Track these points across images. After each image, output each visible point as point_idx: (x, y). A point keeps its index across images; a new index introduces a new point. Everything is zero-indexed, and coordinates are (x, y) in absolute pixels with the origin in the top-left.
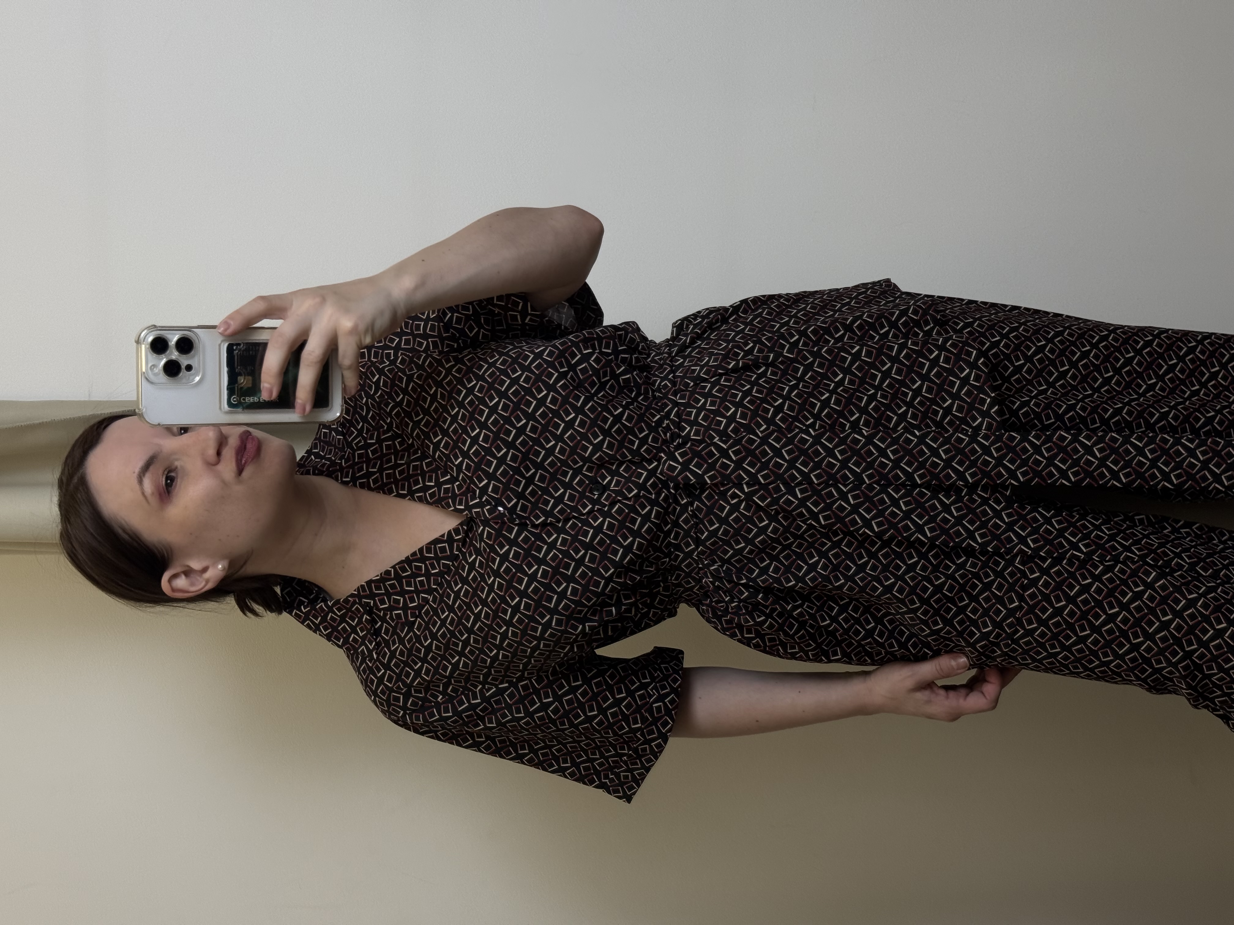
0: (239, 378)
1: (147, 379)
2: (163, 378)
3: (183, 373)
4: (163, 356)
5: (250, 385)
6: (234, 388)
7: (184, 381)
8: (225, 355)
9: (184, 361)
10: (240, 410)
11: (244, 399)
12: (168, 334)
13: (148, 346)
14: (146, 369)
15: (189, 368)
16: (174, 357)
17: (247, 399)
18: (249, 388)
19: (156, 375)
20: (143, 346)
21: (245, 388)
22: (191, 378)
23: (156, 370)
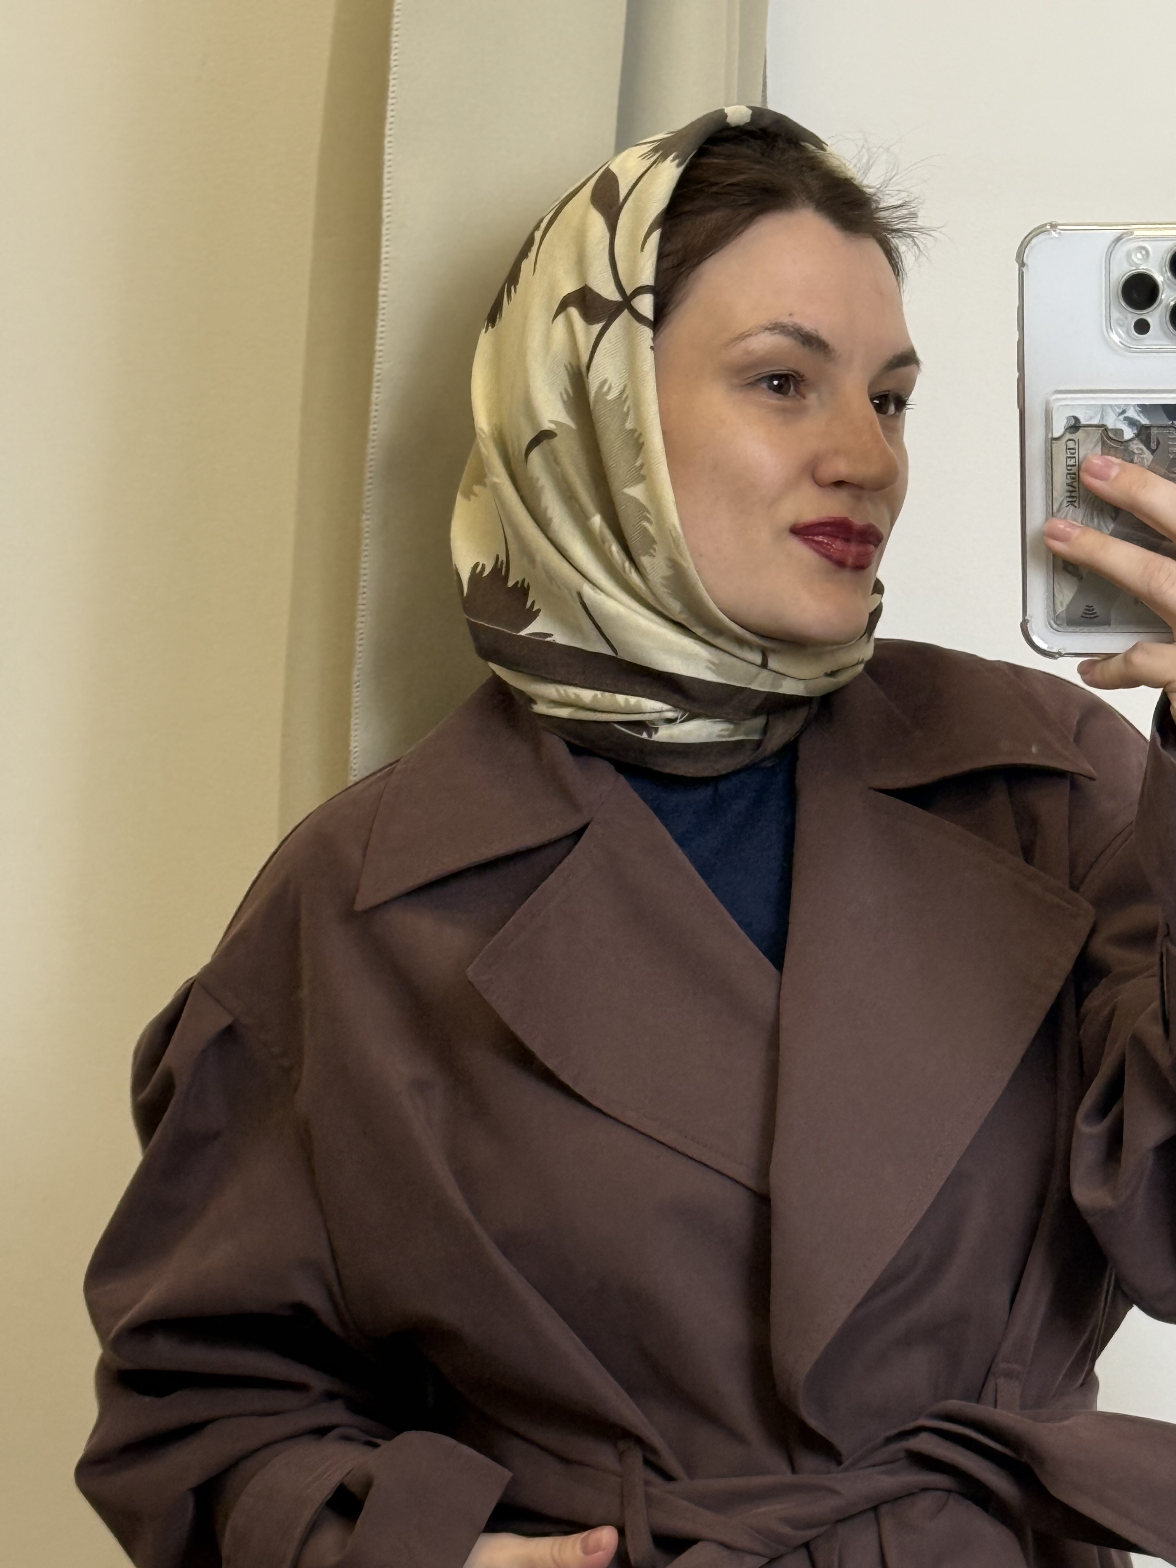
1: (1120, 239)
2: (1122, 271)
3: (1133, 316)
4: (1169, 274)
7: (1115, 315)
9: (1157, 315)
14: (1138, 238)
15: (1142, 327)
16: (1163, 294)
19: (1129, 255)
22: (1121, 331)
23: (1137, 257)
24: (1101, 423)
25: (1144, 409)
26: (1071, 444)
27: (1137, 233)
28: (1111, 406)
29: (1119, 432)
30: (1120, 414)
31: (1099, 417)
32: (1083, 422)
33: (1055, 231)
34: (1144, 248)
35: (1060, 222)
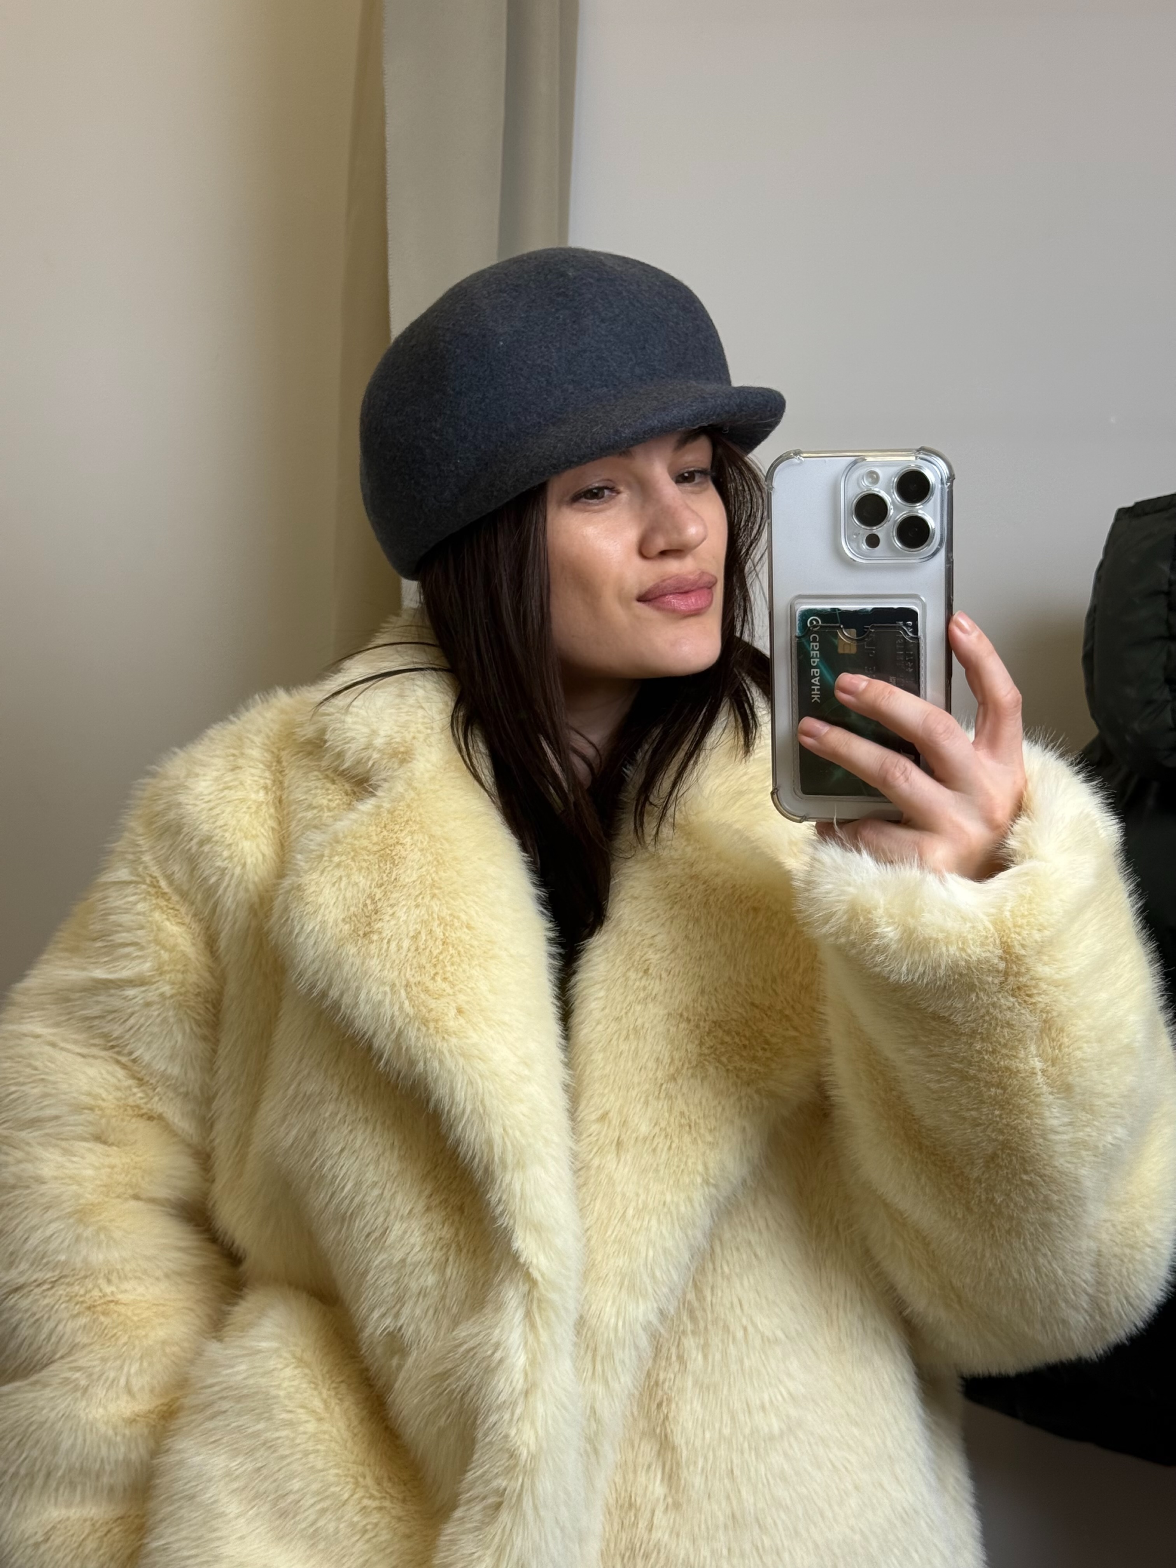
0: (854, 631)
1: (855, 463)
2: (855, 492)
3: (865, 531)
4: (896, 496)
5: (840, 651)
6: (837, 623)
7: (850, 533)
8: (896, 606)
9: (886, 531)
10: (797, 632)
11: (814, 640)
12: (935, 503)
13: (913, 466)
14: (869, 464)
15: (873, 541)
16: (891, 512)
17: (815, 645)
18: (835, 647)
20: (913, 458)
21: (836, 641)
22: (854, 545)
27: (869, 459)
33: (798, 458)
34: (874, 473)
35: (802, 450)
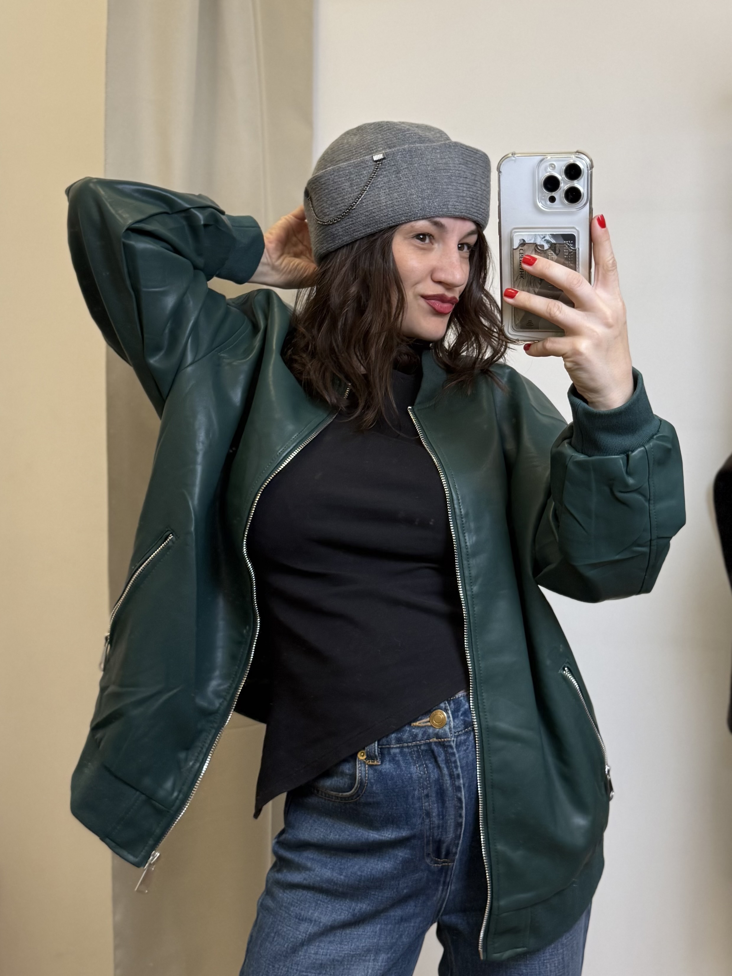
1: (543, 159)
2: (543, 175)
3: (549, 194)
4: (564, 176)
7: (540, 195)
8: (566, 233)
9: (559, 194)
12: (584, 180)
13: (572, 161)
14: (550, 160)
15: (552, 199)
16: (562, 185)
19: (546, 169)
20: (572, 157)
22: (543, 202)
23: (550, 169)
24: (534, 242)
25: (554, 236)
26: (521, 251)
27: (550, 157)
28: (539, 235)
29: (542, 246)
30: (542, 238)
31: (533, 239)
32: (527, 242)
33: (514, 157)
34: (553, 164)
35: (517, 152)
